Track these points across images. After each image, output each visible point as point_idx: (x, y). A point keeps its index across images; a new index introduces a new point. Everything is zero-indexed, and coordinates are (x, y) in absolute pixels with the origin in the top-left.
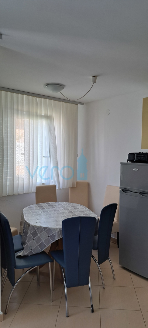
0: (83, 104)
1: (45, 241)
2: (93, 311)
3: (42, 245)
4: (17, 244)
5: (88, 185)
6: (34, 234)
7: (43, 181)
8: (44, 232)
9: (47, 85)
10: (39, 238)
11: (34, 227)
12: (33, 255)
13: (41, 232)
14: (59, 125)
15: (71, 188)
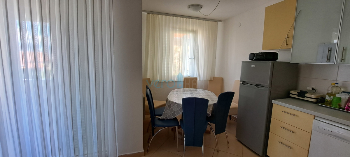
0: (221, 21)
1: (176, 112)
3: (173, 114)
5: (222, 79)
6: (170, 106)
8: (176, 106)
9: (189, 6)
10: (172, 109)
12: (168, 120)
13: (174, 106)
15: (209, 81)
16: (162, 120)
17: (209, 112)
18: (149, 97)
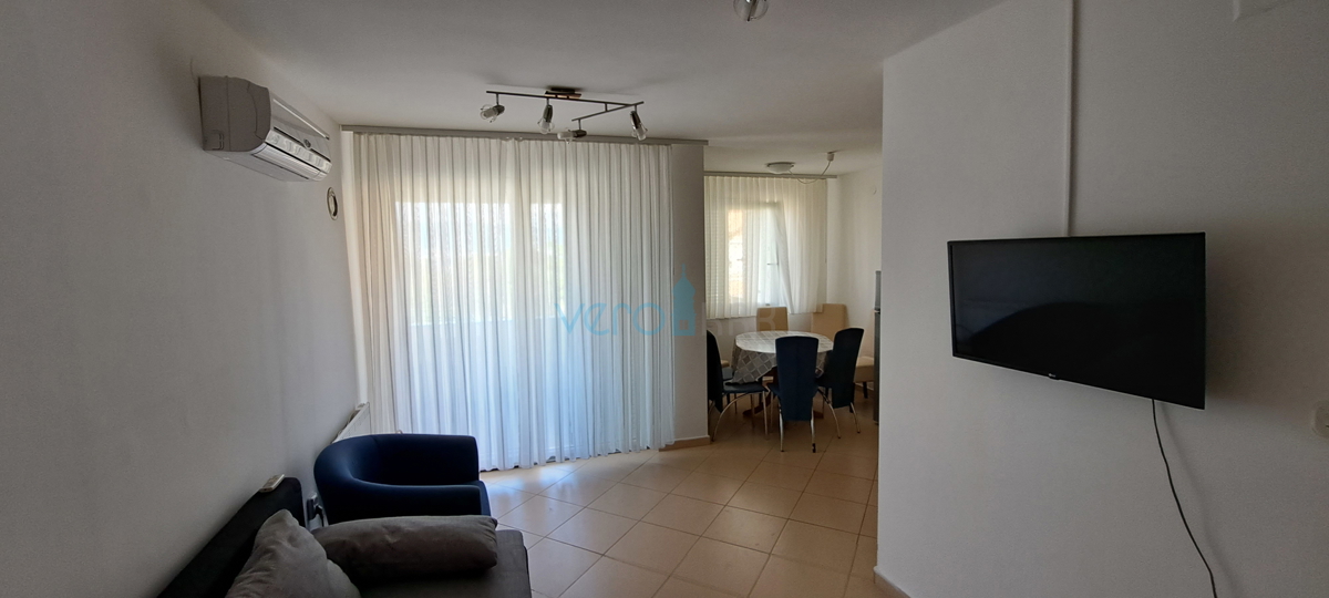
0: (835, 177)
1: (761, 369)
2: (814, 451)
3: (755, 373)
4: (726, 373)
5: (844, 309)
6: (747, 360)
7: (768, 301)
8: (758, 357)
9: (769, 165)
10: (752, 364)
11: (746, 352)
12: (747, 383)
14: (792, 217)
15: (814, 313)
16: (734, 384)
17: (820, 366)
18: (711, 340)
